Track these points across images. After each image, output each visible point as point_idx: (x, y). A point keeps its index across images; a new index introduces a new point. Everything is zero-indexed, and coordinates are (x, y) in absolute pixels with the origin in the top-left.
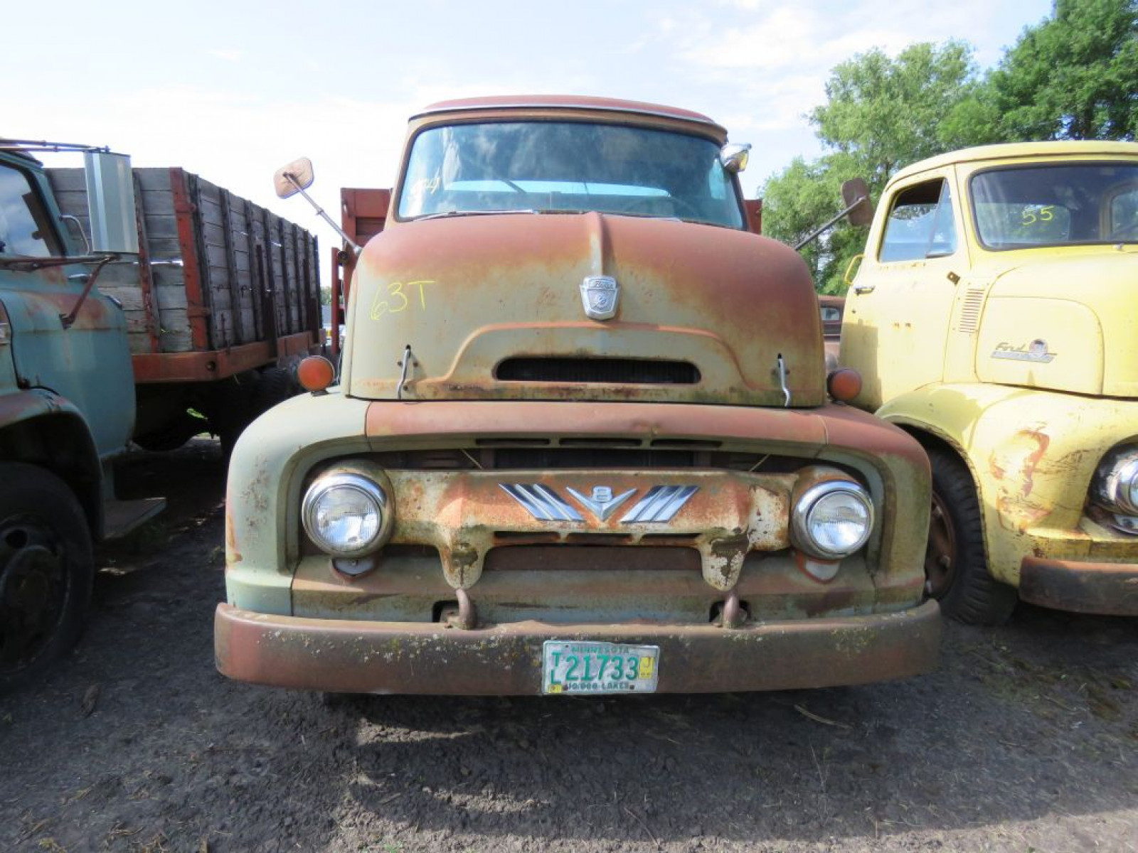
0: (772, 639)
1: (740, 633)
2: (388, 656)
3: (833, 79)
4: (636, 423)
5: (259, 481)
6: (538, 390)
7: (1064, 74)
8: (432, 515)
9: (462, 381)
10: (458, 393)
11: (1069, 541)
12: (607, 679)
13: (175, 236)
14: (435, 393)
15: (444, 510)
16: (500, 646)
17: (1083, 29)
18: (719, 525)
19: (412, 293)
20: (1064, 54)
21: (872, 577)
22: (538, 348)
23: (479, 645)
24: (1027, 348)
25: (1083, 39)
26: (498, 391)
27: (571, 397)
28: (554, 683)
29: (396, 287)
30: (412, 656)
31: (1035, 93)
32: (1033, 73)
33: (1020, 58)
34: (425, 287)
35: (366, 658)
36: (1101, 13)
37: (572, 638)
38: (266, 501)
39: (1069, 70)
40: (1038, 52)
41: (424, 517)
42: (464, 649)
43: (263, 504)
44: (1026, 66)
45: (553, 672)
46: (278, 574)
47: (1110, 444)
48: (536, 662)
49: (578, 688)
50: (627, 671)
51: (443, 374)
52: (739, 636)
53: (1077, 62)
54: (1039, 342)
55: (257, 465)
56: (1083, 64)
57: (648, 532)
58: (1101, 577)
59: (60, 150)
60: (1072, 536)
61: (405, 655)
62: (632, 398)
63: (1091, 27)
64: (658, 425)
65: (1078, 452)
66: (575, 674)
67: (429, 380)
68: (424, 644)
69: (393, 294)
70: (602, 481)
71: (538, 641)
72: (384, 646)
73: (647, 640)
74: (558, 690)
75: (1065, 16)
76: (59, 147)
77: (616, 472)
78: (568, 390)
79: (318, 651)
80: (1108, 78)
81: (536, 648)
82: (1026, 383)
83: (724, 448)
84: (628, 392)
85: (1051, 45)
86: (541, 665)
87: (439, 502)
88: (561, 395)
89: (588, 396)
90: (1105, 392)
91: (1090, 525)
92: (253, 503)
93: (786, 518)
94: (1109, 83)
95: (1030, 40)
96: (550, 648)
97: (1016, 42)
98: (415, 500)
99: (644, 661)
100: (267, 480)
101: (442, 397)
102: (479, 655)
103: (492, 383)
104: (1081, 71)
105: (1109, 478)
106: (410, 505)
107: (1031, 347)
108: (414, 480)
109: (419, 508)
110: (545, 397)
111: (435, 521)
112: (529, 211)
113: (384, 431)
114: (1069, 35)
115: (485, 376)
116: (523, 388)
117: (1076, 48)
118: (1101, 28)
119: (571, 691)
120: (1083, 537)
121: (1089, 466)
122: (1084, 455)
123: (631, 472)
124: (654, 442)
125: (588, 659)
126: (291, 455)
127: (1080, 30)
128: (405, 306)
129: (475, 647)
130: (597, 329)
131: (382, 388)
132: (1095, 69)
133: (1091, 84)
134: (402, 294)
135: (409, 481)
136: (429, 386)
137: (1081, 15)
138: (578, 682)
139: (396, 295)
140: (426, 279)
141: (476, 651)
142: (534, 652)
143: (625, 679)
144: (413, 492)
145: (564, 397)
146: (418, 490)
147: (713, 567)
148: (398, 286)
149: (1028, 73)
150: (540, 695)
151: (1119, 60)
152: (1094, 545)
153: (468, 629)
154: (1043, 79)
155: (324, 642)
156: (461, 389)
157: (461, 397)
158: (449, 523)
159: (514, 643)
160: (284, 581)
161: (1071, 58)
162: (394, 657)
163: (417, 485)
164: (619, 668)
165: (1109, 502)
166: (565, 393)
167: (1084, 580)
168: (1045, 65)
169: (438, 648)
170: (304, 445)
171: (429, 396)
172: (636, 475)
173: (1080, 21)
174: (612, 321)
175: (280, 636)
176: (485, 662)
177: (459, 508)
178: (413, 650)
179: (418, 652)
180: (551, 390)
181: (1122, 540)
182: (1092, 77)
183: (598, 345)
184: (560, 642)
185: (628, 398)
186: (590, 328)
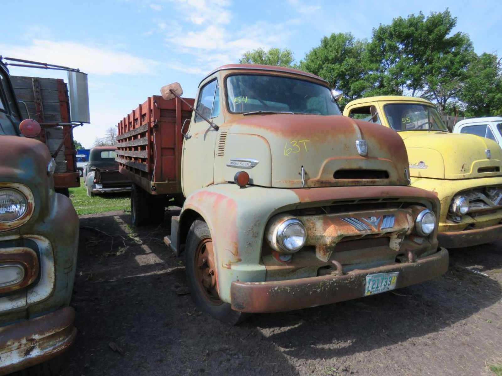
0: (423, 264)
1: (415, 264)
2: (319, 290)
3: (244, 58)
4: (382, 193)
5: (255, 225)
6: (349, 182)
7: (328, 66)
8: (322, 232)
9: (324, 179)
10: (323, 184)
11: (444, 226)
12: (383, 287)
13: (59, 114)
14: (315, 185)
15: (327, 230)
16: (354, 279)
17: (332, 52)
18: (404, 227)
19: (301, 145)
20: (326, 59)
21: (429, 241)
22: (347, 167)
23: (348, 281)
24: (417, 164)
25: (332, 55)
26: (336, 183)
27: (358, 184)
28: (368, 291)
29: (294, 143)
30: (327, 289)
31: (319, 72)
32: (317, 65)
33: (312, 59)
34: (306, 143)
35: (311, 293)
36: (337, 47)
37: (373, 273)
38: (257, 233)
39: (329, 65)
40: (318, 57)
41: (318, 234)
42: (343, 283)
43: (256, 235)
44: (315, 62)
45: (368, 287)
46: (259, 265)
47: (454, 194)
48: (363, 284)
49: (375, 292)
50: (388, 282)
51: (316, 177)
52: (415, 265)
53: (331, 63)
54: (422, 162)
55: (255, 218)
56: (333, 63)
57: (387, 232)
58: (456, 236)
59: (49, 68)
60: (444, 224)
61: (324, 289)
62: (375, 184)
63: (334, 51)
64: (388, 193)
65: (447, 197)
66: (374, 286)
67: (311, 180)
68: (331, 283)
69: (294, 145)
70: (373, 215)
71: (364, 276)
72: (317, 286)
73: (393, 270)
74: (369, 294)
75: (326, 46)
76: (48, 67)
77: (370, 211)
78: (358, 182)
79: (293, 293)
80: (342, 70)
81: (363, 279)
82: (418, 176)
83: (399, 201)
84: (374, 182)
85: (322, 56)
86: (365, 285)
87: (323, 227)
88: (355, 184)
89: (363, 184)
90: (446, 178)
91: (447, 221)
92: (251, 235)
93: (413, 223)
94: (342, 71)
95: (314, 53)
96: (368, 278)
97: (309, 52)
98: (313, 227)
99: (393, 278)
100: (259, 224)
101: (317, 186)
102: (348, 284)
103: (334, 180)
104: (333, 66)
105: (453, 205)
106: (312, 230)
107: (419, 164)
108: (309, 220)
109: (316, 230)
110: (350, 185)
111: (324, 235)
112: (291, 113)
113: (307, 200)
114: (328, 53)
115: (330, 177)
116: (344, 182)
117: (330, 58)
118: (337, 52)
119: (373, 293)
120: (448, 224)
121: (449, 201)
122: (448, 198)
123: (374, 211)
124: (384, 199)
125: (378, 280)
126: (271, 213)
127: (331, 52)
128: (299, 150)
129: (347, 282)
130: (363, 159)
131: (293, 183)
132: (337, 66)
133: (337, 71)
134: (298, 146)
135: (307, 220)
136: (312, 182)
137: (331, 46)
138: (375, 289)
139: (295, 146)
140: (306, 140)
141: (347, 283)
142: (363, 280)
143: (387, 286)
144: (311, 224)
145: (357, 185)
146: (312, 223)
147: (396, 243)
148: (295, 142)
149: (316, 65)
150: (363, 296)
151: (344, 64)
152: (450, 226)
153: (343, 275)
154: (320, 67)
155: (296, 289)
156: (324, 183)
157: (324, 186)
158: (331, 235)
159: (358, 278)
160: (263, 268)
161: (329, 61)
162: (321, 290)
163: (311, 221)
164: (386, 282)
165: (453, 212)
166: (357, 183)
167: (452, 237)
168: (321, 63)
169: (335, 284)
170: (277, 208)
171: (313, 186)
172: (376, 212)
173: (331, 49)
174: (366, 156)
175: (277, 289)
176: (350, 287)
177: (334, 228)
178: (327, 286)
179: (329, 287)
180: (352, 182)
181: (456, 224)
182: (337, 69)
183: (364, 165)
184: (371, 275)
185: (373, 184)
186: (361, 159)
